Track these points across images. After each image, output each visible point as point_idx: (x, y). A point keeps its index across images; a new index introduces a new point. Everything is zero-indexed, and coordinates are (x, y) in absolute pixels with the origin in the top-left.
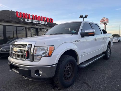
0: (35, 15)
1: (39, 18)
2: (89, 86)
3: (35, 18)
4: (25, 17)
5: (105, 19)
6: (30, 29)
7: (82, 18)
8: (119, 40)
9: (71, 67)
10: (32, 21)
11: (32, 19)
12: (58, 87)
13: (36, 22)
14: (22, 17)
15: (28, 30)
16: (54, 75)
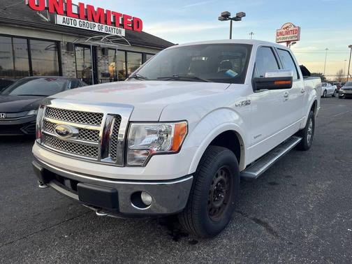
0: (88, 6)
1: (101, 16)
2: (270, 230)
3: (86, 13)
4: (55, 10)
5: (292, 28)
6: (70, 47)
7: (225, 20)
8: (326, 90)
9: (225, 180)
10: (78, 23)
11: (78, 16)
12: (186, 235)
13: (89, 29)
14: (47, 8)
15: (65, 51)
16: (183, 206)
